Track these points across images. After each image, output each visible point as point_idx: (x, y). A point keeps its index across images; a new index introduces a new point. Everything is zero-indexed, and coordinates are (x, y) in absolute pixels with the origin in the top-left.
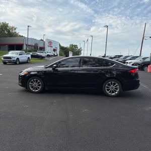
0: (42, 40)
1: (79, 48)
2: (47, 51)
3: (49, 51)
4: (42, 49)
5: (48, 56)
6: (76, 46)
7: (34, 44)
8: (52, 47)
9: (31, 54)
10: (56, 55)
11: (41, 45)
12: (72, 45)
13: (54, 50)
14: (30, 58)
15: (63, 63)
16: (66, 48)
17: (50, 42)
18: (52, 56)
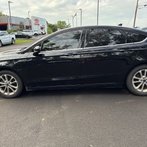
0: (27, 18)
1: (67, 24)
2: (34, 29)
3: (36, 29)
4: (29, 28)
5: (36, 35)
6: (64, 23)
7: (19, 23)
8: (38, 25)
9: (16, 33)
10: (44, 33)
11: (27, 24)
12: (60, 22)
13: (42, 28)
14: (15, 38)
15: (51, 42)
16: (54, 26)
17: (37, 20)
18: (40, 34)
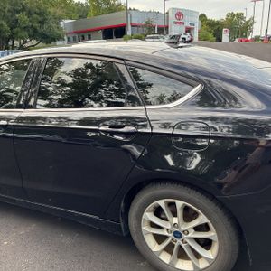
1: (247, 19)
6: (240, 16)
7: (144, 23)
8: (183, 23)
12: (233, 15)
16: (218, 23)
17: (179, 14)
